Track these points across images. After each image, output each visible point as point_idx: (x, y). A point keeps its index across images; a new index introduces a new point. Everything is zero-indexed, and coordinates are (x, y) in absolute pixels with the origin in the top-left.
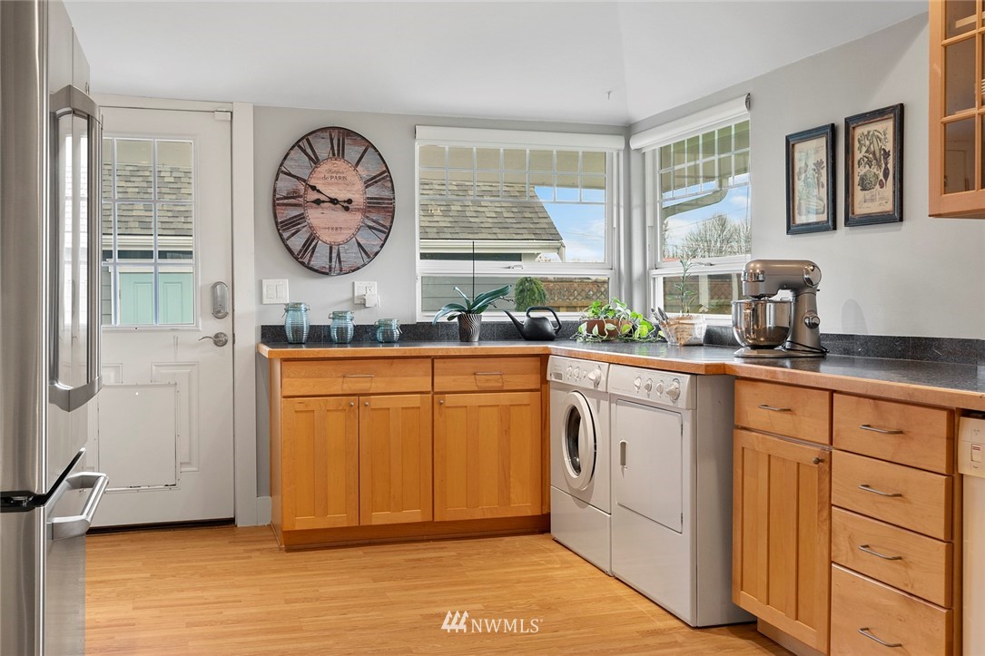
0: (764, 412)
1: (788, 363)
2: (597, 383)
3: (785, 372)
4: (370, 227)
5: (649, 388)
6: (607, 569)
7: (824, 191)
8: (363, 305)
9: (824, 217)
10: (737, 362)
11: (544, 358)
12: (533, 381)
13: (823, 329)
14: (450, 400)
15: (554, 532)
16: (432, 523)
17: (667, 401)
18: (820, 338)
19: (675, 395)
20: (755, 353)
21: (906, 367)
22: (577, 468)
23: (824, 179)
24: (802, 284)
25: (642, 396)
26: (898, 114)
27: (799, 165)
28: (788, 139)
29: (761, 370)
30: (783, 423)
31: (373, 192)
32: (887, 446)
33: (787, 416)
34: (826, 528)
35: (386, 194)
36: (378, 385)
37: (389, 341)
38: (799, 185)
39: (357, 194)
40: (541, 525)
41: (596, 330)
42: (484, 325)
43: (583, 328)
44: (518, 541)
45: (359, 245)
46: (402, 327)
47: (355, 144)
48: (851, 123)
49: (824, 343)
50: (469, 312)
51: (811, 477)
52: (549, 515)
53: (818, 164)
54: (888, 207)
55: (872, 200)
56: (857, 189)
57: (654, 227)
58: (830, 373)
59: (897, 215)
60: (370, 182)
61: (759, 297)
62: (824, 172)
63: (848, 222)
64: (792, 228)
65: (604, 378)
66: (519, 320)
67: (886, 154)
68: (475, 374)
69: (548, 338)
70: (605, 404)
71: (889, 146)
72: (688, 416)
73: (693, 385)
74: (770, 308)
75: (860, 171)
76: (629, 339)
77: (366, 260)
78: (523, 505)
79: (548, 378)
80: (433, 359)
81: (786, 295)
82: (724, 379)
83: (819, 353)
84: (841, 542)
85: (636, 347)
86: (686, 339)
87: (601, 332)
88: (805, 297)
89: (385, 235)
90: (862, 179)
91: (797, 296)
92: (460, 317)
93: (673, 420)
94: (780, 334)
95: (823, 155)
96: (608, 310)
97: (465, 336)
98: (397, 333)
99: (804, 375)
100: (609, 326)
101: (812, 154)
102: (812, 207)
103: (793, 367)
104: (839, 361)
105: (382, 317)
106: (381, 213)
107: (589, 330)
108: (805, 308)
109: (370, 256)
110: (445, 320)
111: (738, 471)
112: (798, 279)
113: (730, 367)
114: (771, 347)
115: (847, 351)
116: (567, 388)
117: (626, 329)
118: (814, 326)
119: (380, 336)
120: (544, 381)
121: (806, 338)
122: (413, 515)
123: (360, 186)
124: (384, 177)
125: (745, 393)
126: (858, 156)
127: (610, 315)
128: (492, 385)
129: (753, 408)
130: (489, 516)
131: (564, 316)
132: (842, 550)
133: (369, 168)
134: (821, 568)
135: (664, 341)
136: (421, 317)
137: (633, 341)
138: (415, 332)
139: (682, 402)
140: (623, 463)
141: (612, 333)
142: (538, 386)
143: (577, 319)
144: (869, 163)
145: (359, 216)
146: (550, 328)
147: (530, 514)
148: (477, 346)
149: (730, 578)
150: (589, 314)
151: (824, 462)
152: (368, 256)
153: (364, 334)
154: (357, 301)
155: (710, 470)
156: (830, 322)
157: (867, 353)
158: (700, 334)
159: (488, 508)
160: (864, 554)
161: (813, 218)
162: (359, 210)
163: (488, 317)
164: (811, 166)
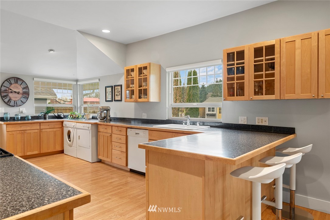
0: (103, 129)
1: (106, 122)
2: (74, 126)
3: (105, 123)
4: (24, 97)
5: (84, 126)
6: (76, 157)
7: (111, 96)
8: (22, 112)
9: (111, 100)
10: (98, 122)
11: (62, 122)
12: (60, 126)
13: (111, 117)
14: (43, 130)
15: (64, 153)
16: (40, 154)
17: (87, 128)
18: (110, 118)
19: (89, 128)
20: (101, 120)
21: (122, 122)
22: (70, 141)
23: (111, 94)
24: (108, 110)
25: (83, 128)
26: (121, 86)
27: (107, 91)
28: (105, 87)
29: (102, 123)
30: (105, 131)
31: (24, 90)
32: (119, 133)
33: (106, 130)
34: (111, 145)
35: (27, 91)
36: (28, 128)
37: (29, 120)
38: (107, 94)
39: (21, 91)
40: (62, 152)
41: (72, 117)
42: (49, 116)
43: (69, 116)
44: (58, 155)
45: (21, 101)
46: (31, 117)
47: (20, 81)
48: (115, 86)
49: (111, 119)
50: (46, 114)
51: (109, 138)
52: (63, 150)
53: (110, 91)
54: (120, 99)
55: (118, 98)
56: (116, 96)
57: (82, 98)
58: (112, 123)
59: (121, 100)
60: (23, 89)
61: (101, 112)
62: (111, 93)
63: (114, 101)
64: (106, 101)
65: (75, 125)
66: (56, 115)
67: (120, 91)
68: (49, 125)
69: (62, 118)
70: (75, 130)
71: (120, 90)
72: (91, 131)
73: (92, 126)
74: (103, 113)
75: (116, 93)
76: (78, 118)
77: (23, 104)
78: (58, 149)
79: (63, 125)
80: (40, 123)
81: (105, 112)
82: (97, 125)
83: (111, 120)
84: (113, 146)
85: (79, 120)
86: (89, 118)
87: (73, 117)
88: (108, 112)
89: (27, 99)
90: (116, 95)
91: (107, 112)
92: (44, 115)
93: (88, 131)
94: (105, 117)
95: (111, 90)
96: (73, 113)
97: (45, 118)
98: (30, 118)
99: (108, 124)
100: (74, 116)
101: (109, 90)
102: (109, 98)
103: (107, 122)
104: (113, 121)
105: (27, 115)
106: (26, 94)
107: (70, 116)
108: (108, 114)
109: (24, 103)
110: (40, 115)
111: (99, 138)
112: (107, 109)
113: (97, 123)
114: (103, 120)
115: (115, 120)
116: (67, 127)
117: (77, 116)
118: (110, 116)
119: (26, 119)
120: (62, 126)
121: (108, 118)
122: (36, 152)
123: (21, 89)
124: (27, 87)
125: (100, 126)
126: (116, 91)
127: (74, 114)
128: (52, 127)
129: (101, 129)
130: (51, 151)
131: (65, 114)
132: (113, 147)
133: (23, 86)
134: (111, 150)
135: (85, 118)
136: (35, 115)
137: (79, 118)
138: (33, 118)
139: (90, 128)
140: (79, 139)
141: (75, 117)
142: (61, 127)
143: (67, 115)
144: (117, 92)
145: (21, 95)
146: (62, 116)
147: (60, 150)
148: (48, 120)
149: (97, 155)
150: (70, 114)
151: (111, 136)
152: (23, 103)
153: (23, 119)
154: (20, 112)
155: (94, 139)
156: (112, 115)
157: (117, 120)
158: (91, 117)
159: (51, 150)
160: (116, 147)
161: (109, 100)
162: (21, 94)
163: (50, 114)
164: (109, 92)
